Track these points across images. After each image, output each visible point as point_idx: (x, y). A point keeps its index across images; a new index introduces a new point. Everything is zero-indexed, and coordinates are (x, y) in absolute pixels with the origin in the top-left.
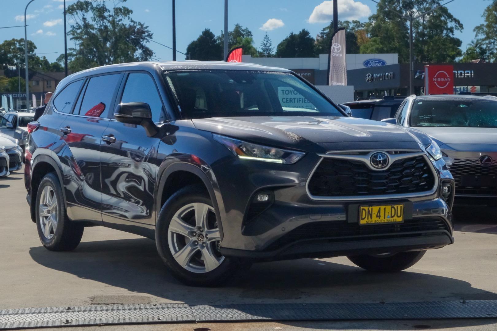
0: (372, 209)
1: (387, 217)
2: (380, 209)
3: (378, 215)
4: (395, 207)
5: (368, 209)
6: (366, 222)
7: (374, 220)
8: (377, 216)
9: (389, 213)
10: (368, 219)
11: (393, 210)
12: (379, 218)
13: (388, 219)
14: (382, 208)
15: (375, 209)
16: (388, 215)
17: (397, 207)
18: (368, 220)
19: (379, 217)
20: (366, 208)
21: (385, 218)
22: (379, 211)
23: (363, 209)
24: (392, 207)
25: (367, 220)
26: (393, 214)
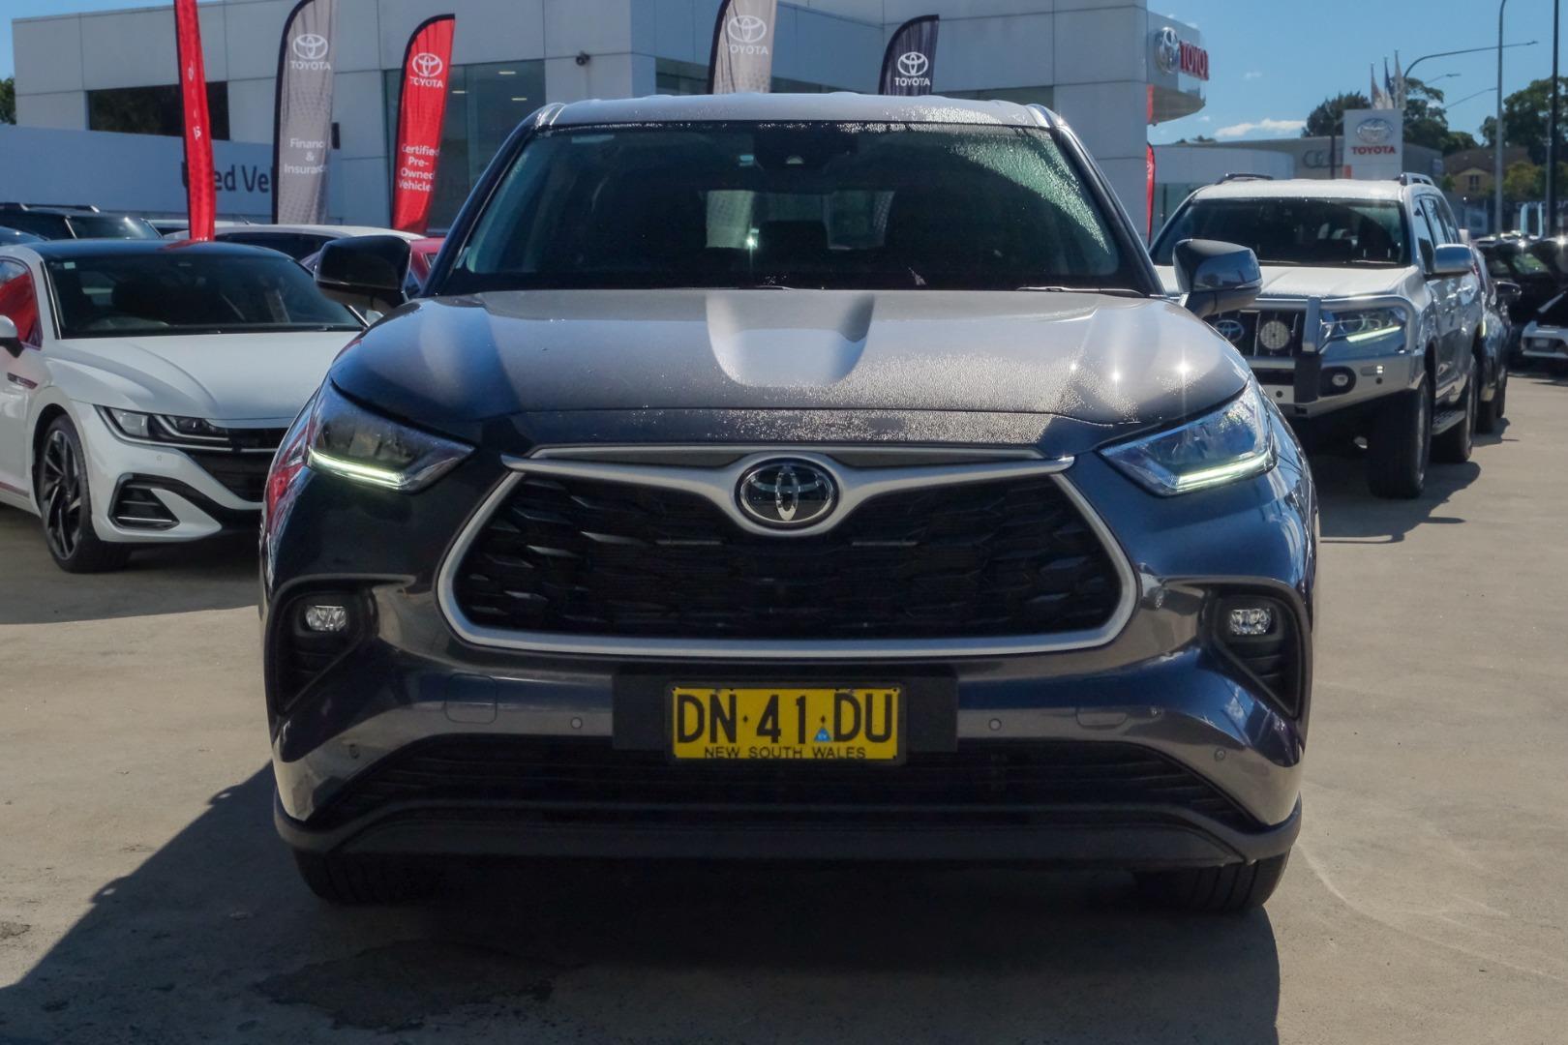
0: (733, 699)
1: (816, 739)
2: (774, 701)
3: (769, 726)
4: (860, 695)
5: (714, 700)
6: (707, 750)
7: (749, 743)
8: (761, 731)
9: (823, 720)
10: (714, 738)
11: (847, 708)
12: (775, 740)
13: (825, 745)
14: (788, 697)
15: (751, 702)
16: (823, 731)
17: (869, 698)
18: (715, 745)
19: (775, 734)
20: (704, 695)
21: (802, 740)
22: (772, 709)
23: (683, 699)
24: (838, 699)
25: (711, 746)
26: (847, 726)
